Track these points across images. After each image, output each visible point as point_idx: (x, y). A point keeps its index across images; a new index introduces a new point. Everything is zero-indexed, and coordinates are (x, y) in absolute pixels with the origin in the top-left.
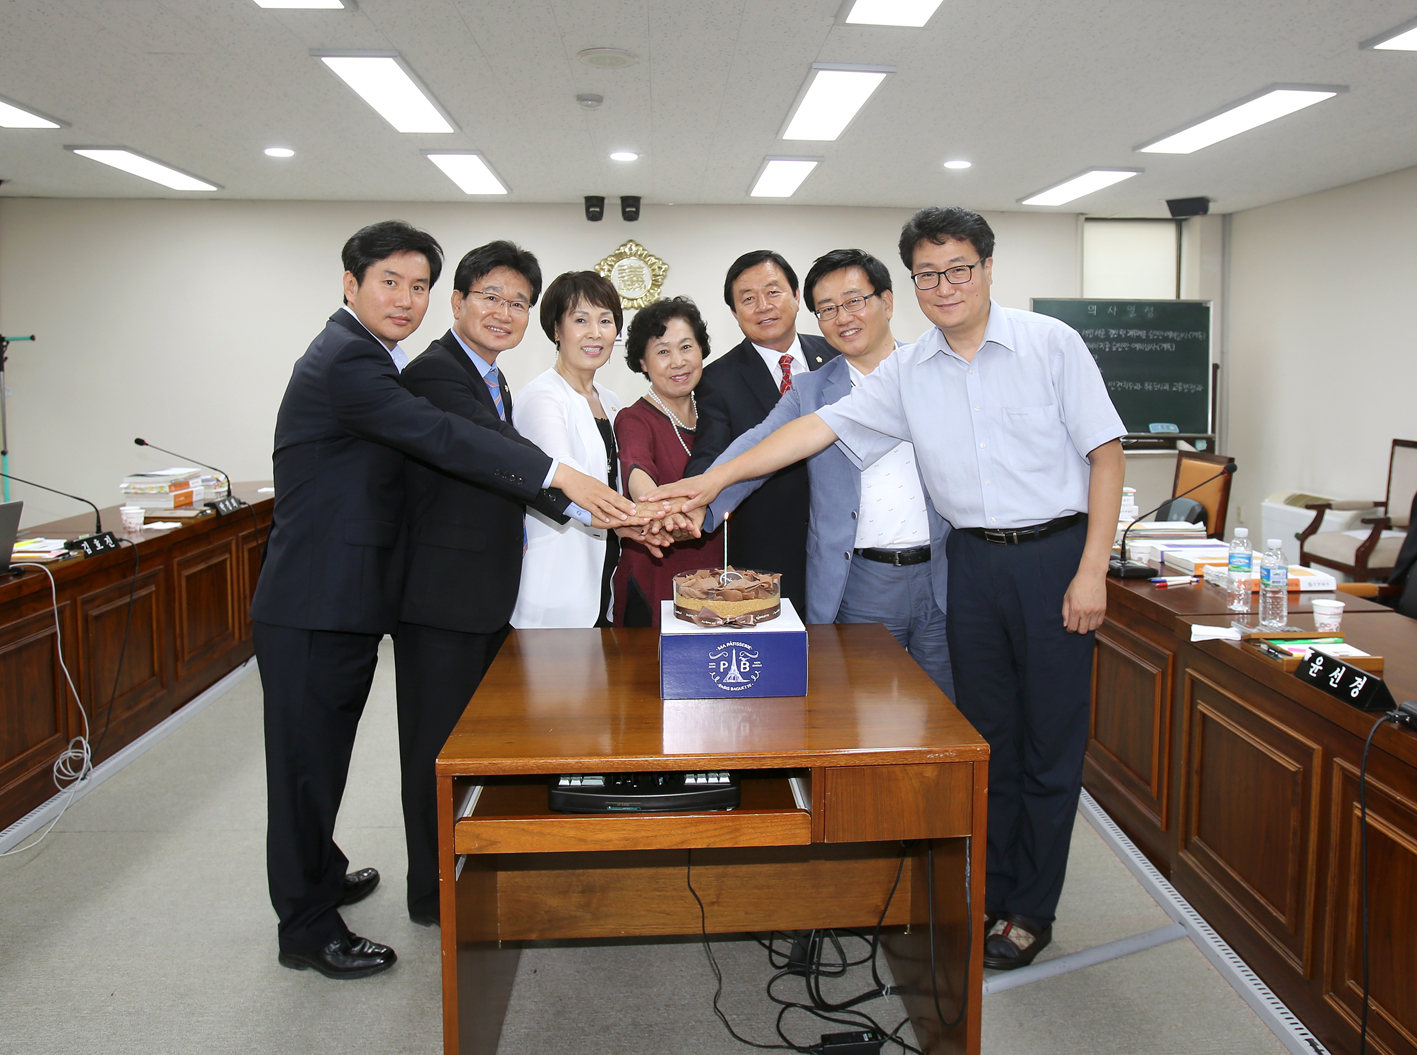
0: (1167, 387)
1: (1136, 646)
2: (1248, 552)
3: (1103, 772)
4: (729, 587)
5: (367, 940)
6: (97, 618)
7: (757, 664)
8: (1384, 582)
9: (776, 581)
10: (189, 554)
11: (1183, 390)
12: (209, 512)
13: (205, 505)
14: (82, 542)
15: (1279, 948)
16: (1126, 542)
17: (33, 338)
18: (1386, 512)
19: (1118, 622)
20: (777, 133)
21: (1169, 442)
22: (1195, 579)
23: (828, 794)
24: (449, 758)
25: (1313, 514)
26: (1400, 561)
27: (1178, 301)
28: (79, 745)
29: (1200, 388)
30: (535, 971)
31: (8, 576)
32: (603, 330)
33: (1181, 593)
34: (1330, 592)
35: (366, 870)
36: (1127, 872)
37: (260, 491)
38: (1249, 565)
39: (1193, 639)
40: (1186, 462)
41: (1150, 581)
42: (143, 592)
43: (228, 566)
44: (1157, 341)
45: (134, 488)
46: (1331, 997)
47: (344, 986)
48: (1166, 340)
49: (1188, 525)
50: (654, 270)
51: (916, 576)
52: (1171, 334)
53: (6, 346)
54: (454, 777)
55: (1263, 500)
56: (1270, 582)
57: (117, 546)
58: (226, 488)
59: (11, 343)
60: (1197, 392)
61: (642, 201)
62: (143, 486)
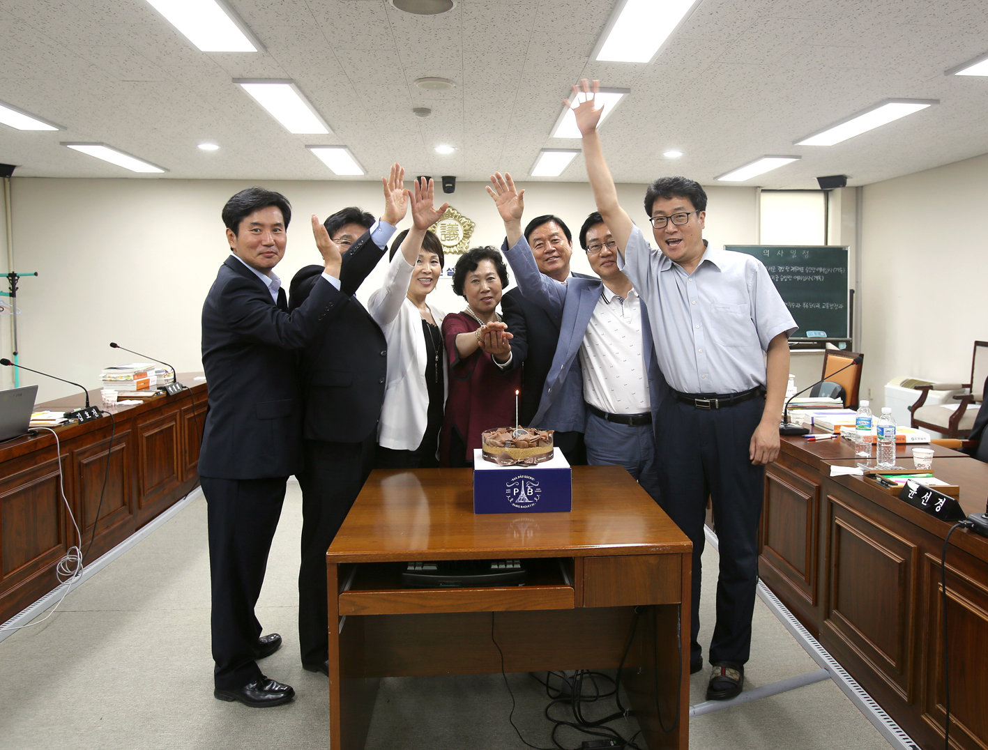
0: (818, 306)
1: (794, 481)
2: (870, 417)
3: (773, 568)
4: (520, 438)
5: (274, 681)
6: (86, 465)
7: (538, 490)
8: (966, 438)
9: (550, 435)
10: (148, 422)
11: (830, 308)
12: (161, 393)
13: (158, 389)
14: (77, 413)
15: (892, 684)
16: (788, 411)
17: (36, 274)
18: (971, 392)
19: (782, 465)
20: (549, 134)
21: (821, 344)
22: (835, 436)
23: (586, 574)
24: (335, 551)
25: (920, 393)
26: (976, 424)
27: (826, 246)
28: (74, 552)
29: (841, 307)
30: (388, 702)
31: (27, 436)
32: (433, 268)
33: (824, 445)
34: (927, 444)
35: (272, 635)
36: (790, 636)
37: (195, 379)
38: (870, 425)
39: (831, 475)
40: (830, 357)
41: (804, 437)
42: (118, 448)
43: (174, 430)
44: (811, 274)
45: (109, 377)
46: (926, 716)
47: (259, 711)
48: (817, 273)
49: (832, 400)
50: (464, 227)
51: (644, 433)
52: (821, 269)
53: (17, 280)
54: (338, 564)
55: (886, 384)
56: (884, 437)
57: (101, 416)
58: (173, 377)
59: (21, 277)
60: (838, 309)
61: (456, 180)
62: (115, 376)
